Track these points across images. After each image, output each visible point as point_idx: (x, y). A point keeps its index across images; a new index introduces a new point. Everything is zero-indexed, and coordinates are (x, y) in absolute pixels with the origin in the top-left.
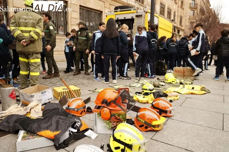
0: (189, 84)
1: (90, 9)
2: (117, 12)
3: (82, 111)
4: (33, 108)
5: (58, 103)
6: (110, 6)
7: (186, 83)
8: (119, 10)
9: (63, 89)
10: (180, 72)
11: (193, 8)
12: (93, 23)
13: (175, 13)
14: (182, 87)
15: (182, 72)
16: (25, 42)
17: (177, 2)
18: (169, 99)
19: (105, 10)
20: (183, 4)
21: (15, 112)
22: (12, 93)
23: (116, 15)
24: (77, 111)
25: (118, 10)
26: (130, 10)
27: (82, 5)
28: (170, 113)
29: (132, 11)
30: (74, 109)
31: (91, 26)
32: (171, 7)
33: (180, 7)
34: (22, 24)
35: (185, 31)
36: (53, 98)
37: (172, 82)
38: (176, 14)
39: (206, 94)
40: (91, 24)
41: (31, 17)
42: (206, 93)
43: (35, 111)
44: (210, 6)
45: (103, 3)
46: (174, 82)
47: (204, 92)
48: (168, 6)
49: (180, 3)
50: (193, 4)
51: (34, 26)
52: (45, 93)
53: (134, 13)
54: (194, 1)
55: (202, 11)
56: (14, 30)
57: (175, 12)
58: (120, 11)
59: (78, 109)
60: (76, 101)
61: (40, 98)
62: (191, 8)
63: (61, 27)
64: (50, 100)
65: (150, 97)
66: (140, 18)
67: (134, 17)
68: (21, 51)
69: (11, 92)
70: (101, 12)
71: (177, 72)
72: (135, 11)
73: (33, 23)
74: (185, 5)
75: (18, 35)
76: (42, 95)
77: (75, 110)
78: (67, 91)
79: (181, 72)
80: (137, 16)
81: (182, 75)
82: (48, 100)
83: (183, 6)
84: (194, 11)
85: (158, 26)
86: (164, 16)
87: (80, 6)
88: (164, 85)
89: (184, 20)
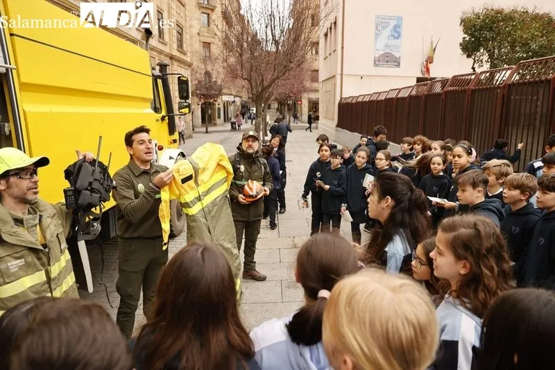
11: (206, 8)
35: (193, 67)
38: (165, 15)
55: (227, 19)
57: (161, 9)
62: (200, 6)
84: (208, 15)
89: (188, 37)
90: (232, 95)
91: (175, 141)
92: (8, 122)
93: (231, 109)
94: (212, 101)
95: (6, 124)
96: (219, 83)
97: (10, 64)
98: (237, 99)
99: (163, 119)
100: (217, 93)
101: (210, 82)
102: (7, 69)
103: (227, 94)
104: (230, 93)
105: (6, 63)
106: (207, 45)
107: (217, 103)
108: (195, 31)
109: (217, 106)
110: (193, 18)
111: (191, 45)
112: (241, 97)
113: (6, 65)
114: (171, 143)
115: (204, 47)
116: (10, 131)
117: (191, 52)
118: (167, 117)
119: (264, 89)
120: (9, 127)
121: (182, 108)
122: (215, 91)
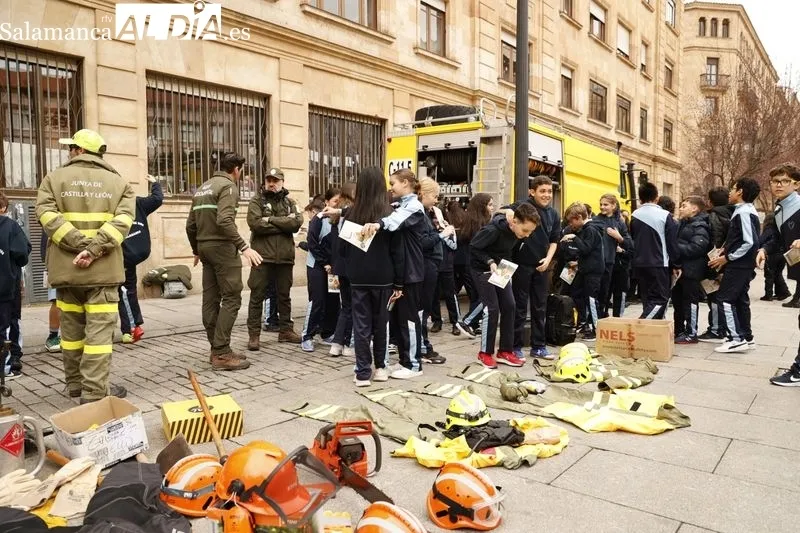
0: (632, 388)
1: (345, 113)
2: (423, 125)
3: (211, 499)
4: (69, 482)
5: (153, 464)
6: (411, 102)
7: (620, 384)
8: (431, 119)
9: (190, 410)
10: (618, 337)
11: (711, 88)
12: (354, 159)
13: (644, 110)
14: (598, 402)
15: (625, 336)
16: (88, 257)
17: (651, 74)
18: (523, 452)
19: (396, 115)
20: (675, 77)
21: (10, 494)
22: (10, 436)
23: (419, 135)
24: (192, 498)
25: (425, 121)
26: (466, 120)
27: (316, 103)
28: (487, 516)
29: (472, 123)
30: (181, 493)
31: (349, 168)
32: (630, 92)
33: (662, 90)
34: (73, 204)
35: (684, 168)
36: (146, 442)
37: (578, 376)
38: (650, 112)
39: (670, 433)
40: (349, 162)
41: (99, 185)
42: (671, 427)
43: (71, 493)
44: (777, 79)
45: (391, 92)
46: (585, 377)
47: (665, 425)
48: (618, 90)
49: (662, 75)
50: (714, 78)
51: (107, 208)
52: (120, 430)
53: (476, 129)
54: (714, 67)
55: (748, 100)
56: (55, 220)
57: (646, 106)
58: (434, 124)
59: (194, 493)
60: (192, 466)
61: (101, 447)
62: (704, 89)
63: (247, 177)
64: (138, 451)
65: (457, 446)
66: (495, 147)
67: (477, 144)
68: (66, 283)
69: (7, 431)
70: (383, 122)
71: (607, 337)
72: (479, 124)
73: (108, 200)
74: (681, 83)
75: (68, 234)
76: (108, 435)
77: (187, 495)
78: (198, 419)
79: (621, 336)
80: (486, 140)
81: (625, 346)
82: (131, 449)
83: (675, 87)
84: (716, 99)
85: (562, 168)
86: (605, 122)
87: (311, 106)
88: (539, 391)
89: (679, 133)
99: (627, 202)
118: (630, 202)
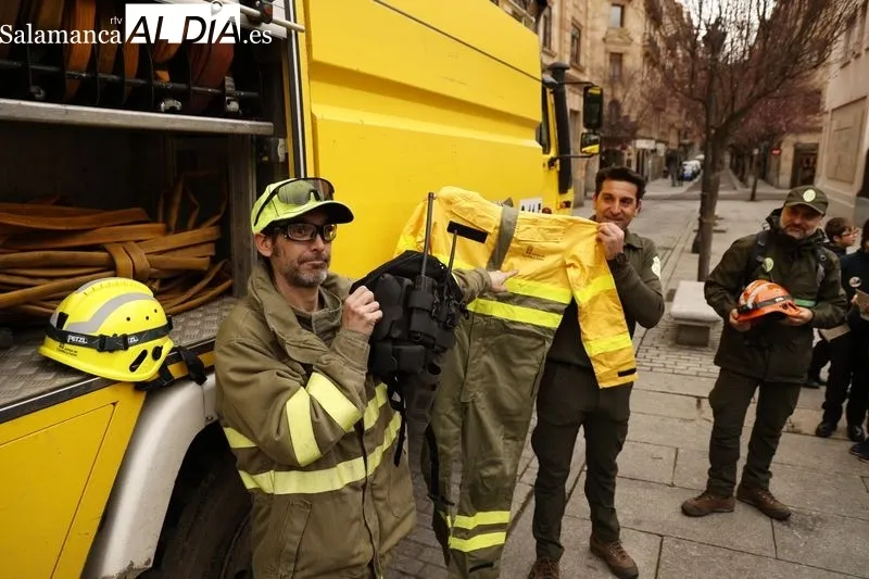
38: (556, 11)
84: (622, 7)
89: (588, 43)
90: (651, 139)
91: (567, 204)
92: (285, 137)
93: (649, 163)
94: (618, 148)
95: (281, 141)
96: (633, 119)
97: (295, 22)
98: (661, 147)
99: (551, 163)
100: (628, 135)
101: (618, 117)
102: (289, 29)
103: (643, 138)
104: (648, 136)
105: (288, 18)
106: (617, 58)
107: (626, 152)
108: (599, 36)
109: (626, 157)
110: (597, 15)
111: (592, 58)
112: (667, 143)
113: (288, 22)
114: (561, 207)
115: (611, 60)
116: (287, 155)
117: (592, 69)
118: (558, 162)
119: (733, 117)
120: (285, 145)
121: (587, 146)
122: (626, 131)
